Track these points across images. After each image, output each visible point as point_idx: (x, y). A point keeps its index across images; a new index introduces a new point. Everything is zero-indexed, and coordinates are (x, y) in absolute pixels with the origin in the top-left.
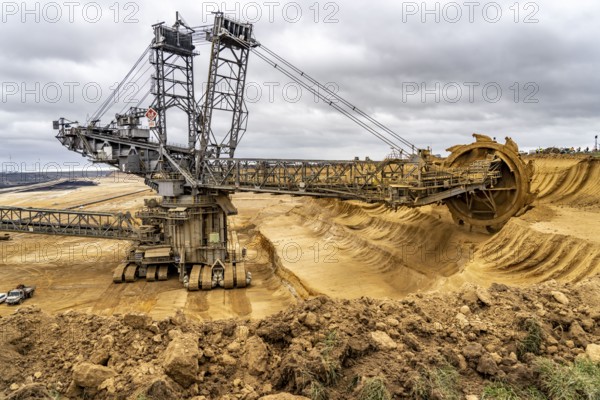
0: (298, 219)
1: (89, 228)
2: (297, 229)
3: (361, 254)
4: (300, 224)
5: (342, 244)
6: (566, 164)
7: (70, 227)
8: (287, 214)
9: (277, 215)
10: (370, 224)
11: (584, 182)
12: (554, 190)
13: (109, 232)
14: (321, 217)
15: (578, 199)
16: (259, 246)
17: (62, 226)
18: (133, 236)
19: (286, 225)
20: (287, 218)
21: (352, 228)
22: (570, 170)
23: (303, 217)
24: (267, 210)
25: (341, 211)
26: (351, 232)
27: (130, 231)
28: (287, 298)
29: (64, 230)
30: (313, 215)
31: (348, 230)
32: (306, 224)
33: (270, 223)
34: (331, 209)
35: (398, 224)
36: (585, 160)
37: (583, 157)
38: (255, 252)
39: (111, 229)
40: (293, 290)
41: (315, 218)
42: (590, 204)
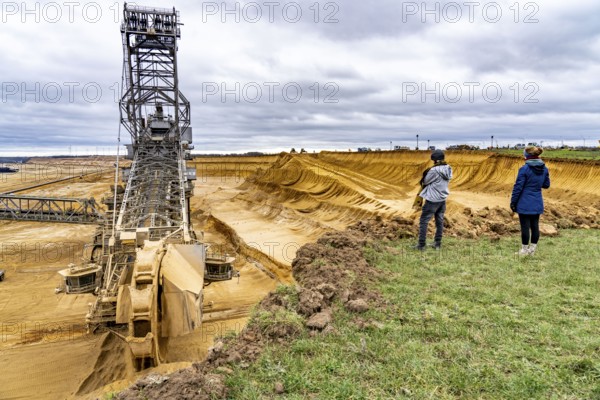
0: (245, 204)
1: (52, 214)
2: (246, 213)
3: (315, 233)
4: (248, 209)
5: (294, 225)
6: (479, 159)
7: (31, 212)
8: (232, 200)
9: (222, 201)
10: (318, 207)
11: (493, 173)
12: (470, 179)
13: (73, 217)
14: (269, 202)
15: (489, 186)
16: (213, 230)
17: (23, 212)
18: (99, 220)
19: (235, 210)
20: (232, 204)
21: (301, 211)
22: (481, 163)
23: (250, 203)
24: (211, 197)
25: (287, 198)
26: (302, 215)
27: (96, 216)
28: (255, 273)
29: (25, 215)
30: (260, 201)
31: (298, 213)
32: (253, 208)
33: (218, 208)
34: (278, 195)
35: (347, 207)
36: (493, 156)
37: (492, 154)
38: (210, 235)
39: (75, 214)
40: (260, 265)
41: (263, 203)
42: (498, 190)
